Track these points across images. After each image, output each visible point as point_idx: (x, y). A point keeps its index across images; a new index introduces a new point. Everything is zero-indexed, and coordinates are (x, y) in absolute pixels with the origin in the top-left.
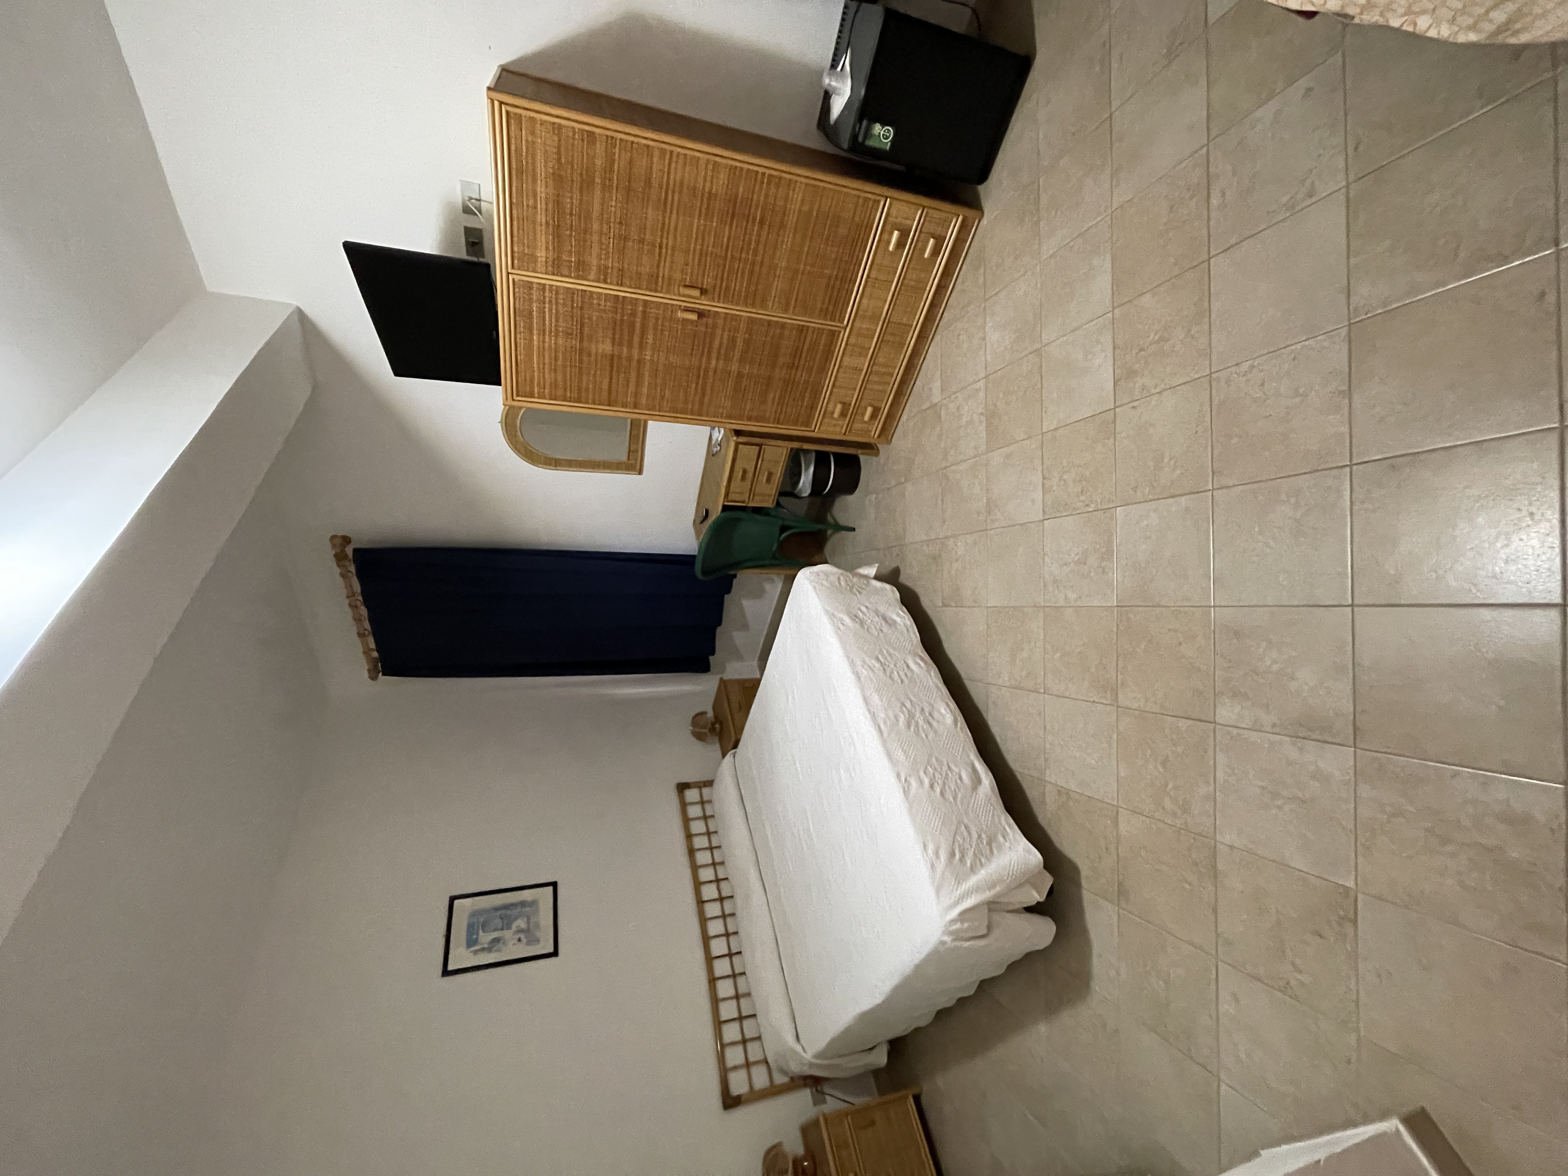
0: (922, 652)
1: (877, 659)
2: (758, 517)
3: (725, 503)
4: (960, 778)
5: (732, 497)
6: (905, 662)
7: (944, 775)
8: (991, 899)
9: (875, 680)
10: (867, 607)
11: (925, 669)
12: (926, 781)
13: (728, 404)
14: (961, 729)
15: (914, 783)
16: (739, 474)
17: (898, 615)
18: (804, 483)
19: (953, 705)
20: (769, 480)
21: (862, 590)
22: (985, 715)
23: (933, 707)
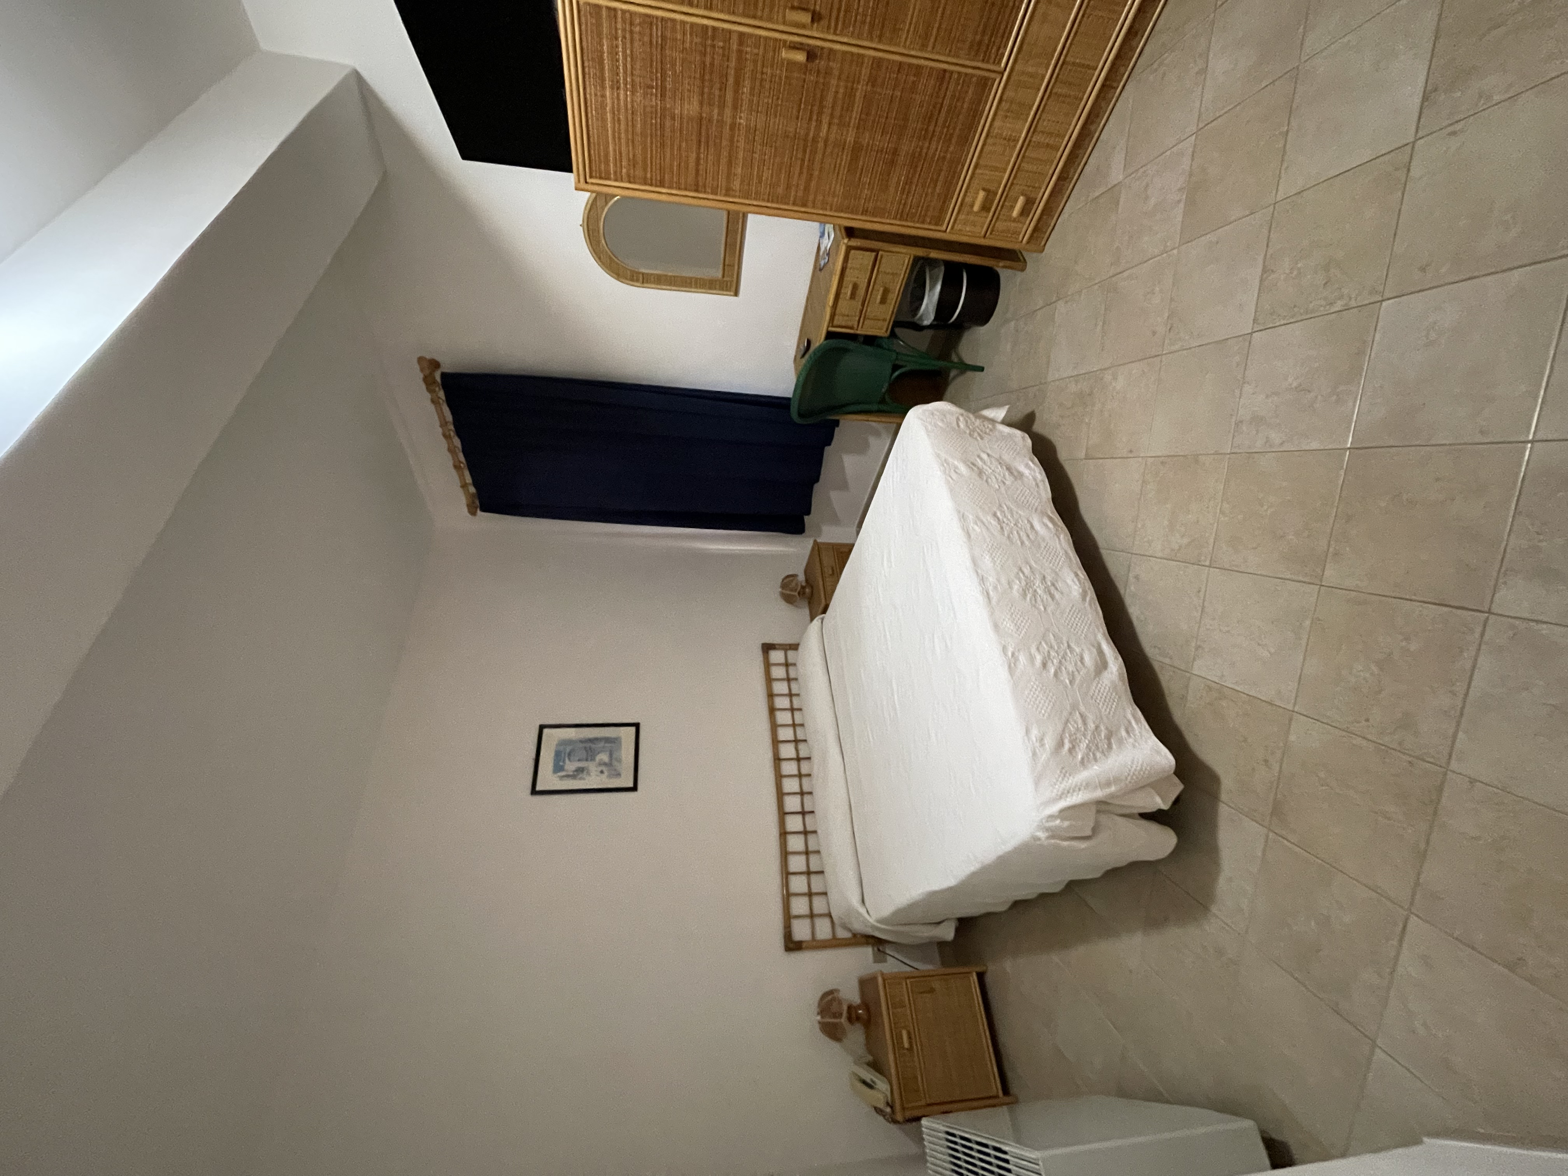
0: (1052, 512)
1: (995, 515)
2: (869, 349)
3: (831, 329)
4: (1082, 659)
5: (838, 320)
6: (1029, 521)
7: (1061, 654)
8: (1104, 799)
9: (988, 540)
10: (988, 455)
11: (1053, 530)
12: (1039, 659)
13: (839, 190)
14: (1090, 605)
15: (1022, 659)
16: (847, 291)
17: (1027, 466)
18: (927, 305)
19: (1082, 574)
20: (883, 301)
21: (984, 435)
22: (1122, 592)
23: (1057, 574)
